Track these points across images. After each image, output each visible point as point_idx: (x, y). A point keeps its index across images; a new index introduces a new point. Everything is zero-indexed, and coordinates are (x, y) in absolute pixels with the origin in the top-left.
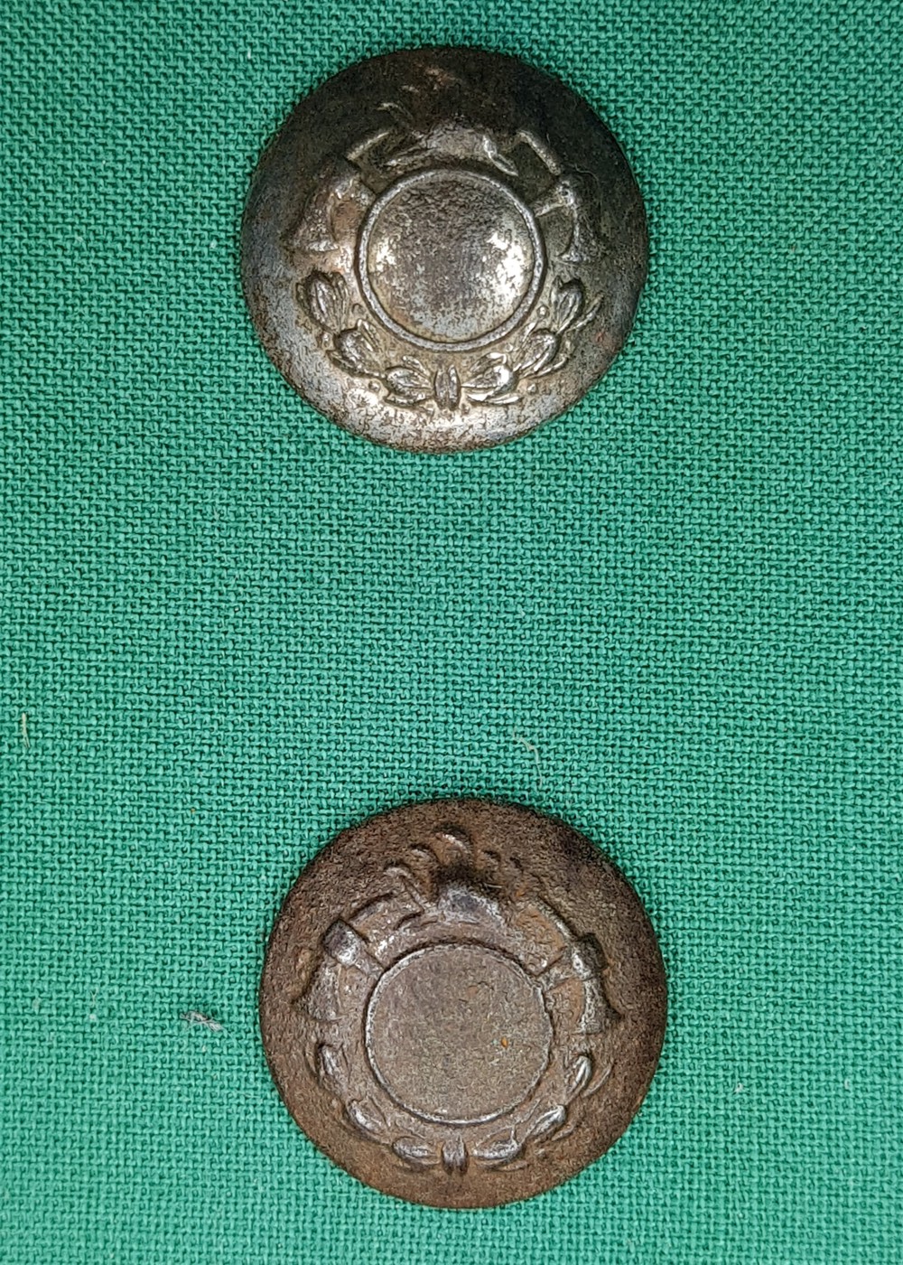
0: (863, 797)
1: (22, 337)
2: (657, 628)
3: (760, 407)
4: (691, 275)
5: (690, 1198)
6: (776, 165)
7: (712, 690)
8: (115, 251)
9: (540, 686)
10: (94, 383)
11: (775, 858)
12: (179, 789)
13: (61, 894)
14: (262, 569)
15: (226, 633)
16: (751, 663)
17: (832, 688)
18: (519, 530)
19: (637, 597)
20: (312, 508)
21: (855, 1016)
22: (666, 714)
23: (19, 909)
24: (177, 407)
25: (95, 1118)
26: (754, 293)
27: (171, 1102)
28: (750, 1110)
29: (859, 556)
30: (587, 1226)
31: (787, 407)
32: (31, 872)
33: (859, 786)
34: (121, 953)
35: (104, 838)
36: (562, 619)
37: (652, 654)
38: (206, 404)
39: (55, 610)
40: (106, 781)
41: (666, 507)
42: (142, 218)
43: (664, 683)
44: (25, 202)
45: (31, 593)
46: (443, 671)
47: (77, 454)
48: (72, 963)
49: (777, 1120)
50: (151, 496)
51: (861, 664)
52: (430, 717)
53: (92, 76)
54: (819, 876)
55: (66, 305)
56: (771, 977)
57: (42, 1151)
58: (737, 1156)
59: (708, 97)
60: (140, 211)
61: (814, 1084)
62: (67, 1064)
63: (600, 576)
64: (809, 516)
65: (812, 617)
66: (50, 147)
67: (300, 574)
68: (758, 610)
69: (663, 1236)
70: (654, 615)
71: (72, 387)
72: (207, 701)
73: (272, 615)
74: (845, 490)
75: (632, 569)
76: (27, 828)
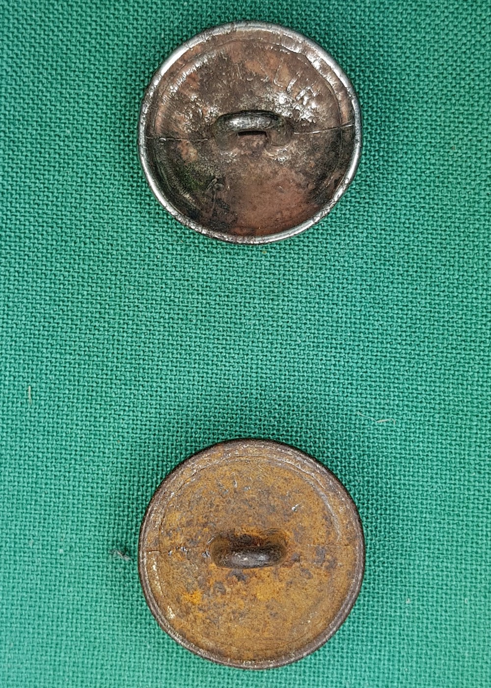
0: (480, 446)
1: (35, 183)
2: (372, 351)
3: (432, 234)
4: (397, 162)
5: (380, 659)
6: (445, 104)
7: (401, 386)
8: (87, 139)
9: (307, 381)
10: (73, 210)
11: (432, 478)
12: (112, 429)
13: (46, 484)
14: (160, 313)
15: (139, 346)
16: (422, 372)
17: (465, 387)
18: (299, 296)
19: (362, 335)
20: (188, 280)
21: (472, 564)
22: (375, 398)
23: (24, 491)
24: (118, 224)
25: (60, 605)
26: (431, 173)
27: (102, 598)
28: (413, 613)
29: (482, 316)
30: (324, 673)
31: (446, 235)
32: (30, 472)
33: (478, 440)
34: (78, 517)
35: (71, 454)
36: (321, 345)
37: (369, 366)
38: (133, 223)
39: (48, 331)
40: (72, 424)
41: (379, 286)
42: (102, 122)
43: (375, 382)
44: (40, 111)
45: (35, 321)
46: (256, 371)
47: (63, 247)
48: (51, 521)
49: (428, 619)
50: (102, 271)
51: (482, 375)
52: (248, 395)
53: (78, 44)
54: (455, 489)
55: (59, 167)
56: (427, 542)
57: (32, 622)
58: (406, 638)
59: (409, 66)
60: (101, 117)
61: (449, 601)
62: (46, 576)
63: (342, 322)
64: (456, 294)
65: (455, 349)
66: (54, 81)
67: (181, 316)
68: (427, 344)
69: (364, 679)
70: (370, 344)
71: (61, 211)
72: (128, 382)
73: (165, 338)
74: (476, 280)
75: (359, 319)
76: (29, 448)
